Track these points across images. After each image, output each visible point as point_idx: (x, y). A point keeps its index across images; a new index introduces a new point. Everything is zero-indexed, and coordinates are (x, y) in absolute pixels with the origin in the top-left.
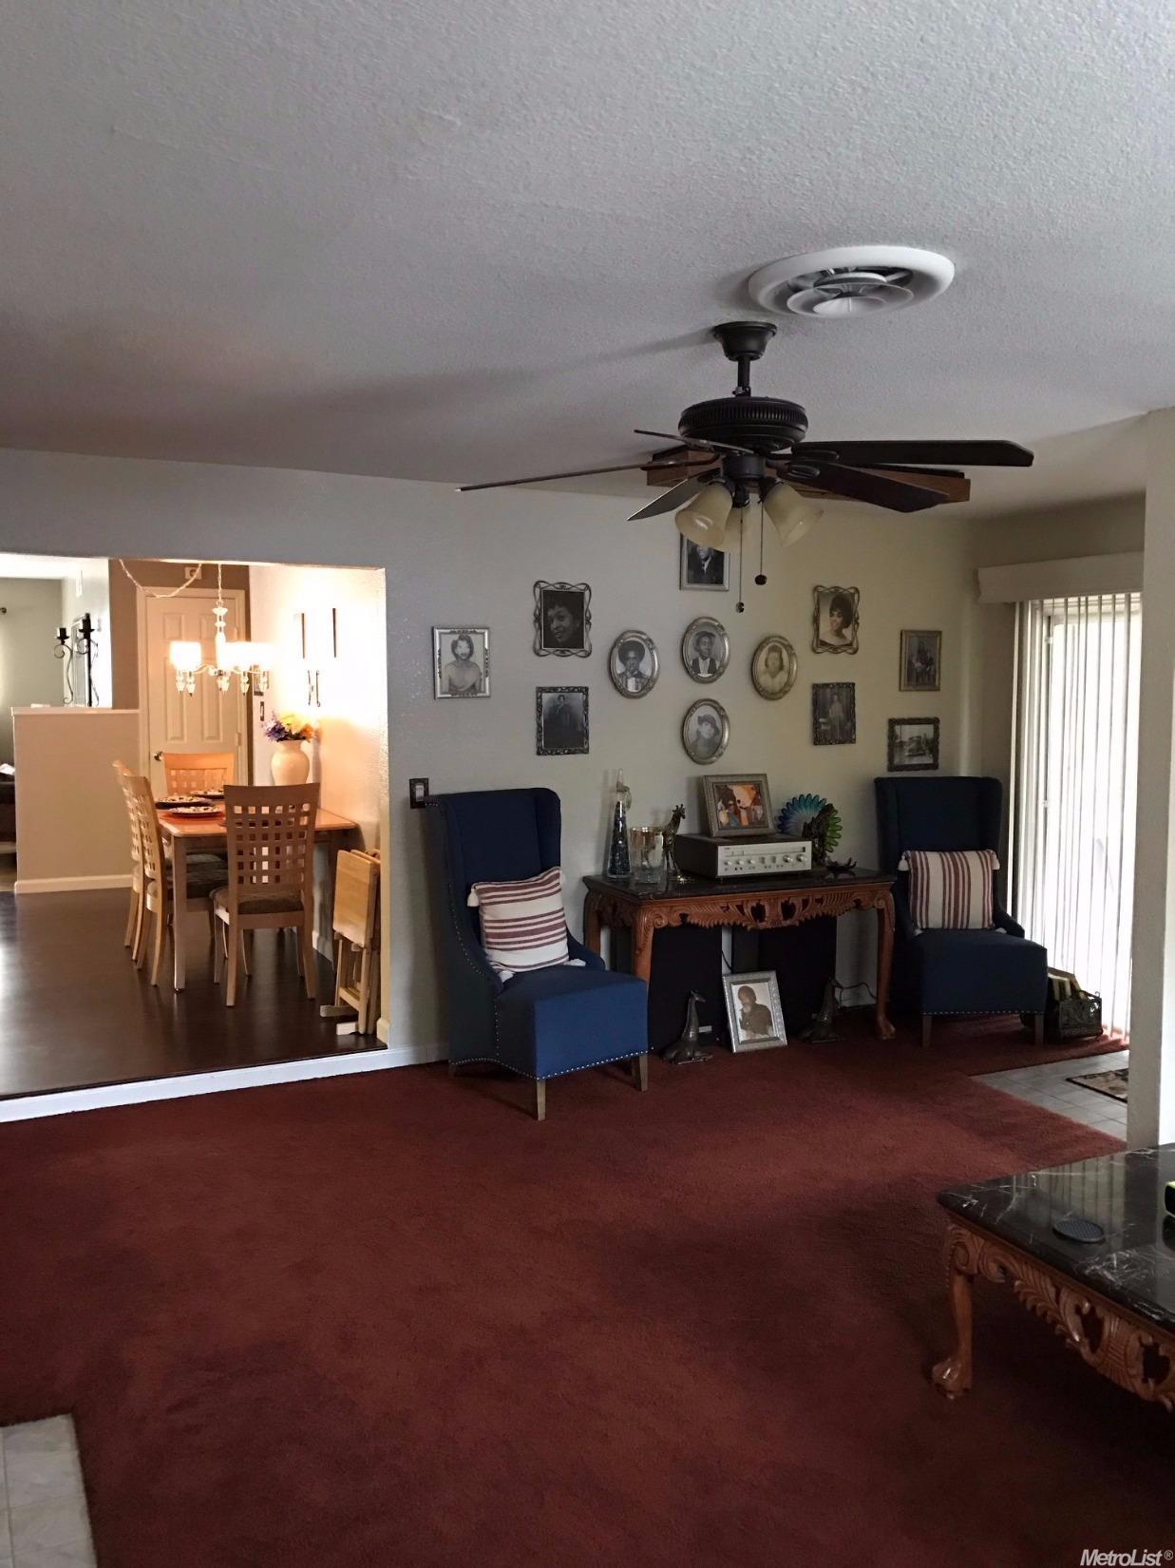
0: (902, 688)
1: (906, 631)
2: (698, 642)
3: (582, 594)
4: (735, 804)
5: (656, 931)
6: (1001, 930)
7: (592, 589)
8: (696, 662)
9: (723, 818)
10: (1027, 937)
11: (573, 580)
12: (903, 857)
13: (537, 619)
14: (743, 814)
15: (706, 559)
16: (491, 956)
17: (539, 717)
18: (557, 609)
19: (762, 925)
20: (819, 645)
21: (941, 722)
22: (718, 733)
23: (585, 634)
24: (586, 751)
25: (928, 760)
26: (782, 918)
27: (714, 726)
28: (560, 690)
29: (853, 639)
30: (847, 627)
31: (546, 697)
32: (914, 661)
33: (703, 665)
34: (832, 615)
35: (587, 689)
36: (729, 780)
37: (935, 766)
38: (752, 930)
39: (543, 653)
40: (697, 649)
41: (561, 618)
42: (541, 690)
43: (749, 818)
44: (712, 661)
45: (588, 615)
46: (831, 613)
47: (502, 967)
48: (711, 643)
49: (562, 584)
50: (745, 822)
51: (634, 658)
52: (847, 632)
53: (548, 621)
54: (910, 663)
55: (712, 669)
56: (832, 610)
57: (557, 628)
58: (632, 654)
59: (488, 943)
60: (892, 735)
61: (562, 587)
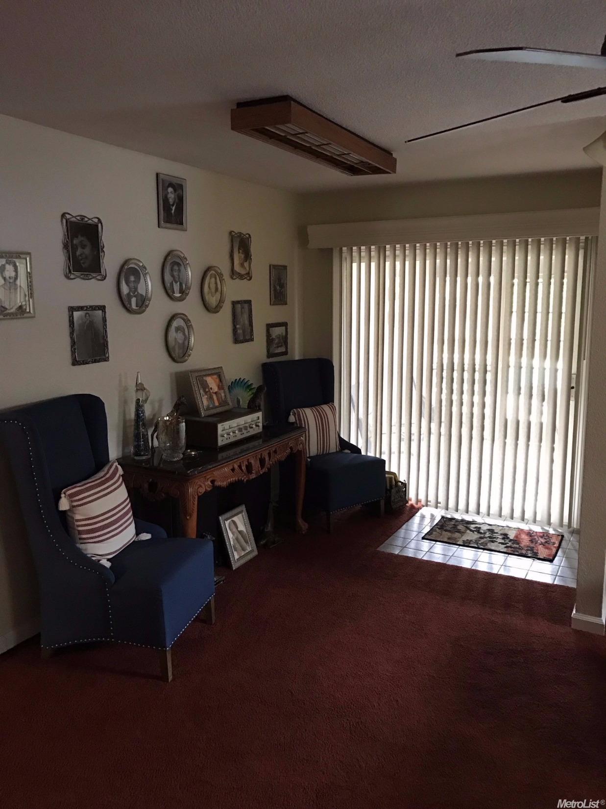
0: (272, 303)
1: (273, 266)
2: (172, 270)
3: (97, 226)
4: (209, 391)
5: (199, 497)
6: (347, 451)
7: (103, 222)
8: (172, 284)
9: (205, 403)
10: (363, 453)
11: (90, 214)
12: (291, 413)
13: (66, 246)
14: (215, 397)
15: (173, 205)
16: (86, 550)
17: (72, 333)
18: (80, 238)
19: (253, 476)
20: (233, 274)
21: (289, 324)
22: (187, 338)
23: (101, 261)
24: (106, 359)
25: (282, 349)
26: (260, 469)
27: (184, 334)
28: (85, 309)
29: (249, 269)
30: (246, 261)
31: (76, 314)
32: (276, 285)
33: (176, 287)
34: (239, 252)
35: (104, 307)
36: (204, 373)
37: (286, 353)
38: (247, 481)
39: (72, 277)
40: (173, 276)
41: (83, 247)
42: (72, 309)
43: (218, 399)
44: (181, 285)
45: (102, 245)
46: (239, 250)
47: (99, 557)
48: (179, 270)
49: (83, 217)
50: (217, 404)
51: (134, 281)
52: (246, 264)
53: (74, 248)
54: (275, 287)
55: (182, 291)
56: (239, 249)
57: (81, 255)
58: (132, 278)
59: (81, 539)
60: (268, 335)
61: (82, 219)
